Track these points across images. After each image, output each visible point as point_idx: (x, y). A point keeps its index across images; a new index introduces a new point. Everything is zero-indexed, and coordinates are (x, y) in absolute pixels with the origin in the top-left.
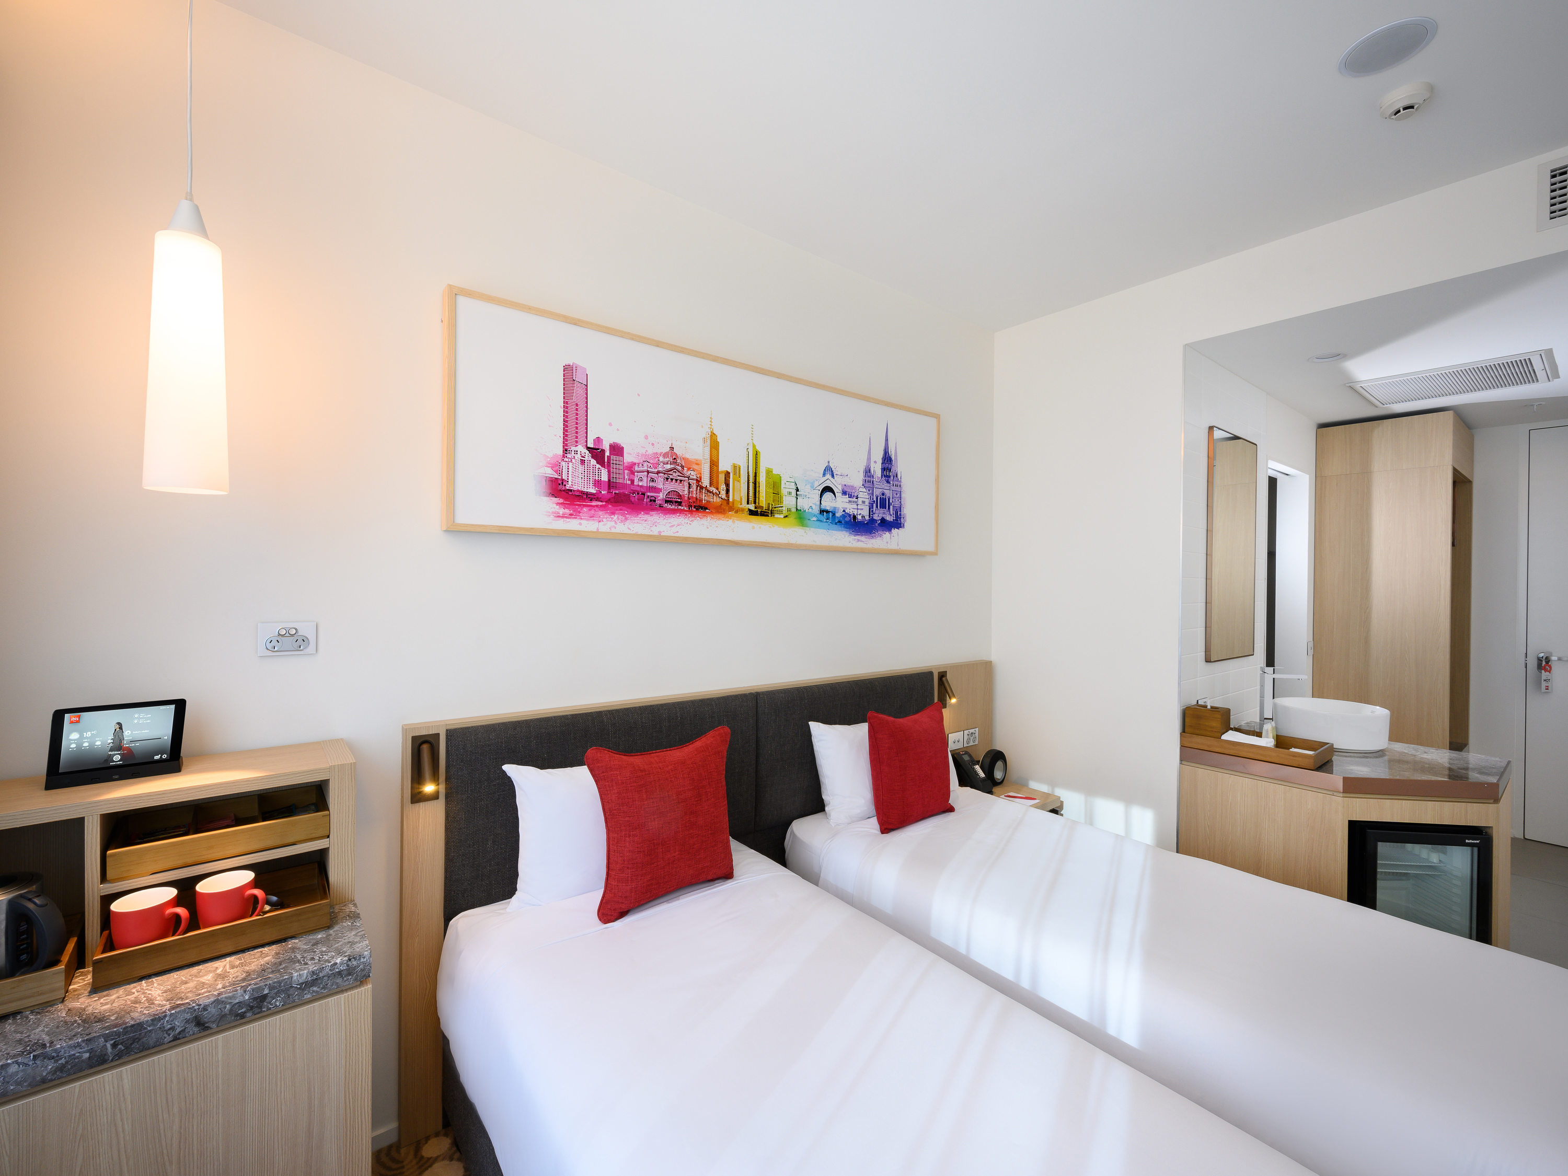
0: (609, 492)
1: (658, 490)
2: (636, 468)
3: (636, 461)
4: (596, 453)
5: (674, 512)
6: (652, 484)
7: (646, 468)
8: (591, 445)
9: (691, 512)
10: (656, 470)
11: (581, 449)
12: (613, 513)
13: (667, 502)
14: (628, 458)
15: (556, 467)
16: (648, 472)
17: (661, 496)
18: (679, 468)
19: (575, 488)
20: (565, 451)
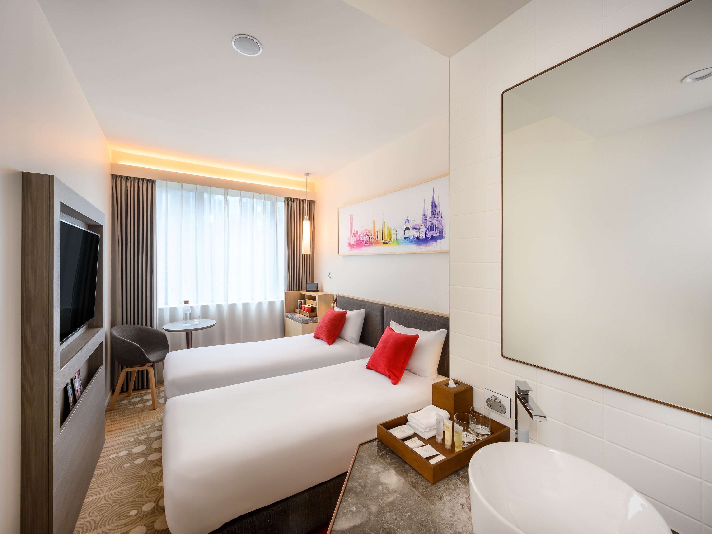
0: (356, 243)
1: (363, 241)
2: (360, 236)
3: (360, 234)
4: (354, 234)
5: (367, 246)
6: (363, 239)
7: (361, 236)
8: (353, 233)
9: (370, 246)
10: (363, 236)
11: (352, 234)
12: (357, 249)
13: (365, 244)
14: (359, 233)
15: (349, 239)
16: (362, 236)
17: (364, 242)
18: (367, 233)
19: (351, 244)
20: (350, 235)
